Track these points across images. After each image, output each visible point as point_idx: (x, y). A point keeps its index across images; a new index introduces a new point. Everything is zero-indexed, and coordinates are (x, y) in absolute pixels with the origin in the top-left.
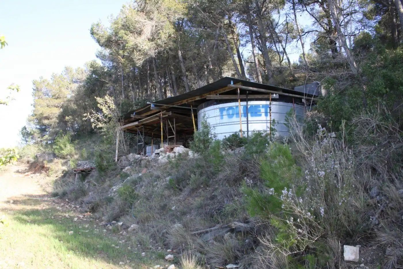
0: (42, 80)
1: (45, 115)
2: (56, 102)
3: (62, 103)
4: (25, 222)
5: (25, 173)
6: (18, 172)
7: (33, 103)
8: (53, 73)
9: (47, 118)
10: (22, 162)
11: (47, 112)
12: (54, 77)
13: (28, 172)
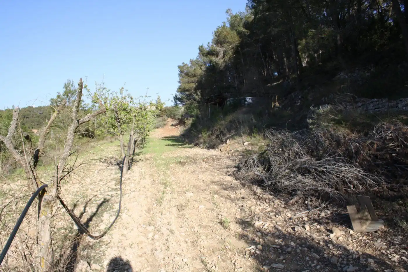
0: (184, 65)
1: (186, 89)
2: (193, 79)
3: (197, 79)
4: (165, 140)
5: (176, 126)
6: (173, 125)
7: (179, 81)
8: (191, 60)
9: (188, 90)
10: (175, 119)
11: (187, 86)
12: (191, 62)
13: (178, 125)
